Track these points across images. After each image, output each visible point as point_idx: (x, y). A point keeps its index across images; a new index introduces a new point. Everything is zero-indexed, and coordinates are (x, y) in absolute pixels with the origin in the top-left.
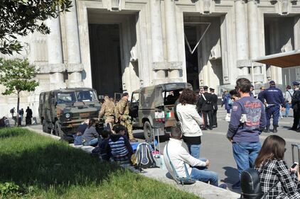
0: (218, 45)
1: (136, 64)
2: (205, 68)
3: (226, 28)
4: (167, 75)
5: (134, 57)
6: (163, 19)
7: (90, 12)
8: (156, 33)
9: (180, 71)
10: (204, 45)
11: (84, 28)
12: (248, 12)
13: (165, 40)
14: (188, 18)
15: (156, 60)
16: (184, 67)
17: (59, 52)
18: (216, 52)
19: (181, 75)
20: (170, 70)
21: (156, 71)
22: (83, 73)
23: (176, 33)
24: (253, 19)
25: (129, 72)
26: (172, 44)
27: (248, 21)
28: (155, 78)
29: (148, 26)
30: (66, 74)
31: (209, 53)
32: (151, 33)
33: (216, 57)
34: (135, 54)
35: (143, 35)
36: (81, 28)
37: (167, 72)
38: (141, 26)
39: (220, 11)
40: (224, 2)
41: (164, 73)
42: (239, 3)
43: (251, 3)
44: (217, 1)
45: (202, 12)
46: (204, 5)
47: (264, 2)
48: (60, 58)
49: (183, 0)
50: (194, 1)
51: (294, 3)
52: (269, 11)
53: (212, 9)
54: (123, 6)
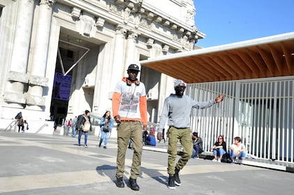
0: (93, 73)
3: (104, 57)
4: (26, 90)
6: (34, 26)
13: (32, 49)
14: (65, 35)
15: (15, 69)
16: (50, 86)
18: (90, 80)
19: (45, 94)
20: (32, 85)
21: (12, 81)
28: (9, 90)
31: (83, 80)
32: (14, 36)
33: (89, 86)
37: (27, 86)
38: (2, 25)
39: (101, 38)
40: (106, 31)
41: (21, 87)
42: (120, 36)
43: (131, 40)
44: (100, 28)
45: (82, 33)
46: (84, 27)
47: (142, 44)
49: (62, 14)
50: (75, 19)
51: (164, 53)
52: (144, 53)
53: (94, 34)
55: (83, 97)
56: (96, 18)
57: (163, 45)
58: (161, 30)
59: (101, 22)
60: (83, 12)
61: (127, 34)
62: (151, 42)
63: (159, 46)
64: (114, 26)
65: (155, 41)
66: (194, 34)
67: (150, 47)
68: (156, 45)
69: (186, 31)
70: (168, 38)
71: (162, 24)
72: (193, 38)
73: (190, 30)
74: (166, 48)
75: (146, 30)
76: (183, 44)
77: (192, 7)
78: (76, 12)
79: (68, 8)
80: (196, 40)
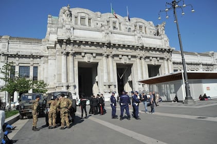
0: (131, 76)
1: (97, 82)
2: (126, 84)
3: (133, 69)
4: (109, 87)
5: (97, 80)
7: (79, 63)
8: (105, 70)
9: (115, 86)
12: (141, 63)
13: (108, 73)
14: (118, 65)
15: (105, 81)
16: (117, 84)
17: (66, 78)
18: (130, 78)
19: (115, 87)
20: (111, 85)
21: (105, 86)
22: (75, 86)
23: (113, 71)
24: (143, 66)
25: (95, 86)
26: (111, 75)
27: (142, 69)
29: (102, 68)
30: (68, 87)
31: (128, 79)
33: (130, 80)
34: (97, 78)
35: (100, 72)
36: (75, 69)
38: (99, 68)
39: (131, 63)
40: (132, 59)
41: (108, 87)
42: (138, 60)
43: (143, 60)
44: (130, 59)
45: (124, 63)
46: (124, 61)
47: (147, 60)
48: (66, 80)
49: (116, 58)
50: (120, 58)
51: (158, 61)
52: (149, 63)
53: (128, 62)
54: (92, 60)
55: (129, 86)
56: (127, 56)
57: (157, 58)
59: (130, 57)
60: (122, 55)
61: (141, 58)
62: (151, 58)
63: (155, 59)
64: (134, 57)
66: (169, 50)
67: (151, 60)
68: (154, 58)
69: (165, 49)
70: (158, 54)
71: (154, 49)
72: (169, 51)
73: (167, 48)
74: (158, 59)
75: (148, 54)
76: (165, 55)
77: (166, 38)
78: (120, 56)
79: (117, 56)
80: (171, 52)
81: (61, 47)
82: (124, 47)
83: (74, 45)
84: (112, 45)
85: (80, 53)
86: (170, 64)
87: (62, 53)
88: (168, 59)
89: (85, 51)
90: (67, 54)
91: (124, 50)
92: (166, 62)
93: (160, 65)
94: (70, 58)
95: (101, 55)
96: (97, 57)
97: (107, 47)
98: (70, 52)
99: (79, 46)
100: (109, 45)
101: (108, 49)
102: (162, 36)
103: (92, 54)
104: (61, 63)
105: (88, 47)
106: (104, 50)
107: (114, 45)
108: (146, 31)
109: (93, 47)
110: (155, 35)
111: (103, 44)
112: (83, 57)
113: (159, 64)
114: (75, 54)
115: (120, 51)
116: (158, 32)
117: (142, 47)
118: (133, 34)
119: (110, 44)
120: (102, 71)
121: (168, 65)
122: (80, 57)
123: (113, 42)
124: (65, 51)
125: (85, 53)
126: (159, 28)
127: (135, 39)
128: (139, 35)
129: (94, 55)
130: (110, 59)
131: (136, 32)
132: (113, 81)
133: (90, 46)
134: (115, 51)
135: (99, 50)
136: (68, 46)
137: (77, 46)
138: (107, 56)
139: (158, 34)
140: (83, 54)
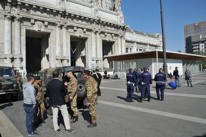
0: (84, 50)
1: (48, 56)
2: (78, 59)
3: (88, 43)
4: (62, 62)
5: (47, 53)
6: (61, 37)
7: (27, 31)
8: (58, 43)
9: (68, 60)
10: (78, 50)
11: (24, 38)
12: (96, 38)
13: (62, 46)
14: (72, 38)
15: (57, 55)
16: (70, 58)
17: (10, 48)
18: (83, 53)
19: (68, 62)
20: (64, 60)
21: (57, 60)
22: (21, 59)
23: (67, 43)
24: (98, 41)
25: (44, 59)
26: (65, 49)
27: (96, 42)
28: (56, 63)
29: (54, 40)
30: (13, 59)
31: (80, 54)
32: (55, 42)
33: (83, 55)
34: (47, 51)
35: (52, 43)
36: (22, 38)
37: (62, 60)
38: (50, 39)
39: (86, 36)
40: (87, 33)
41: (60, 61)
42: (93, 34)
43: (98, 35)
44: (84, 32)
45: (78, 36)
46: (79, 34)
47: (102, 35)
48: (10, 51)
49: (70, 30)
50: (75, 31)
51: (113, 37)
52: (104, 39)
53: (83, 35)
54: (43, 30)
55: (81, 61)
56: (83, 29)
57: (111, 34)
58: (109, 28)
59: (85, 30)
60: (78, 28)
61: (96, 33)
62: (106, 34)
63: (110, 35)
64: (90, 30)
65: (108, 33)
66: (124, 27)
67: (106, 36)
68: (109, 34)
69: (120, 26)
70: (113, 30)
71: (110, 25)
72: (124, 29)
73: (122, 25)
74: (113, 35)
75: (103, 29)
76: (120, 32)
77: (122, 15)
78: (75, 28)
79: (72, 27)
80: (126, 29)
81: (4, 8)
82: (80, 18)
83: (21, 9)
84: (67, 14)
85: (29, 20)
86: (124, 41)
87: (5, 16)
88: (122, 36)
89: (35, 17)
90: (12, 19)
91: (80, 21)
92: (119, 39)
93: (114, 42)
94: (16, 24)
95: (54, 24)
96: (49, 27)
97: (62, 16)
98: (17, 16)
99: (28, 10)
100: (64, 14)
101: (62, 18)
102: (119, 12)
103: (43, 22)
104: (4, 29)
105: (38, 13)
106: (58, 19)
107: (70, 14)
108: (102, 4)
109: (45, 14)
110: (111, 10)
111: (58, 12)
112: (33, 24)
113: (114, 40)
114: (22, 20)
115: (75, 23)
116: (114, 7)
117: (99, 21)
118: (90, 5)
119: (66, 13)
120: (55, 43)
121: (121, 42)
122: (28, 24)
123: (68, 11)
124: (9, 14)
125: (36, 20)
126: (116, 2)
127: (92, 12)
128: (96, 7)
129: (46, 23)
130: (64, 30)
131: (93, 4)
132: (66, 55)
133: (42, 13)
134: (69, 22)
135: (52, 19)
136: (14, 8)
137: (25, 10)
138: (61, 27)
139: (114, 9)
140: (32, 21)
